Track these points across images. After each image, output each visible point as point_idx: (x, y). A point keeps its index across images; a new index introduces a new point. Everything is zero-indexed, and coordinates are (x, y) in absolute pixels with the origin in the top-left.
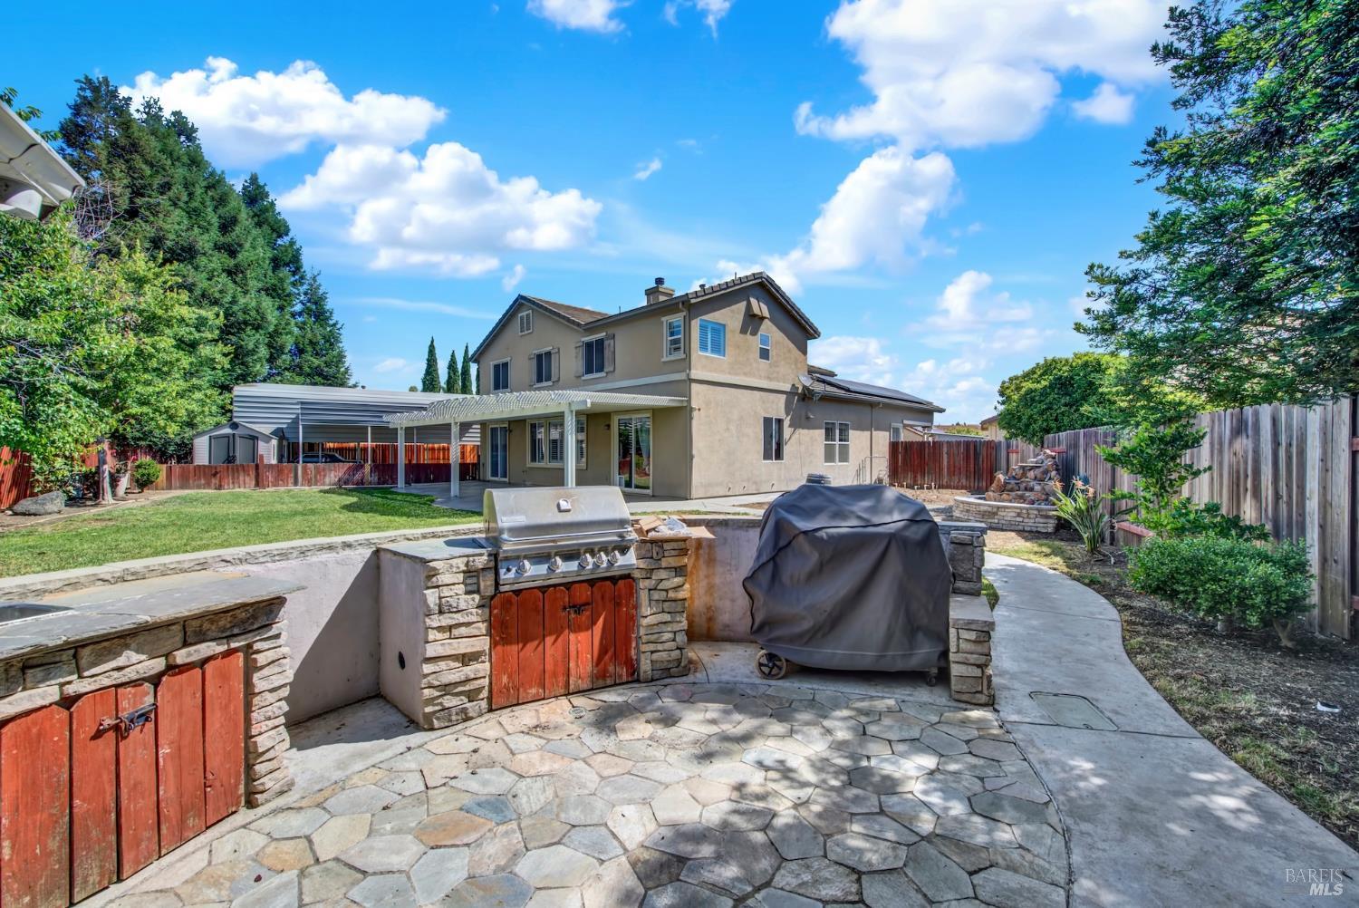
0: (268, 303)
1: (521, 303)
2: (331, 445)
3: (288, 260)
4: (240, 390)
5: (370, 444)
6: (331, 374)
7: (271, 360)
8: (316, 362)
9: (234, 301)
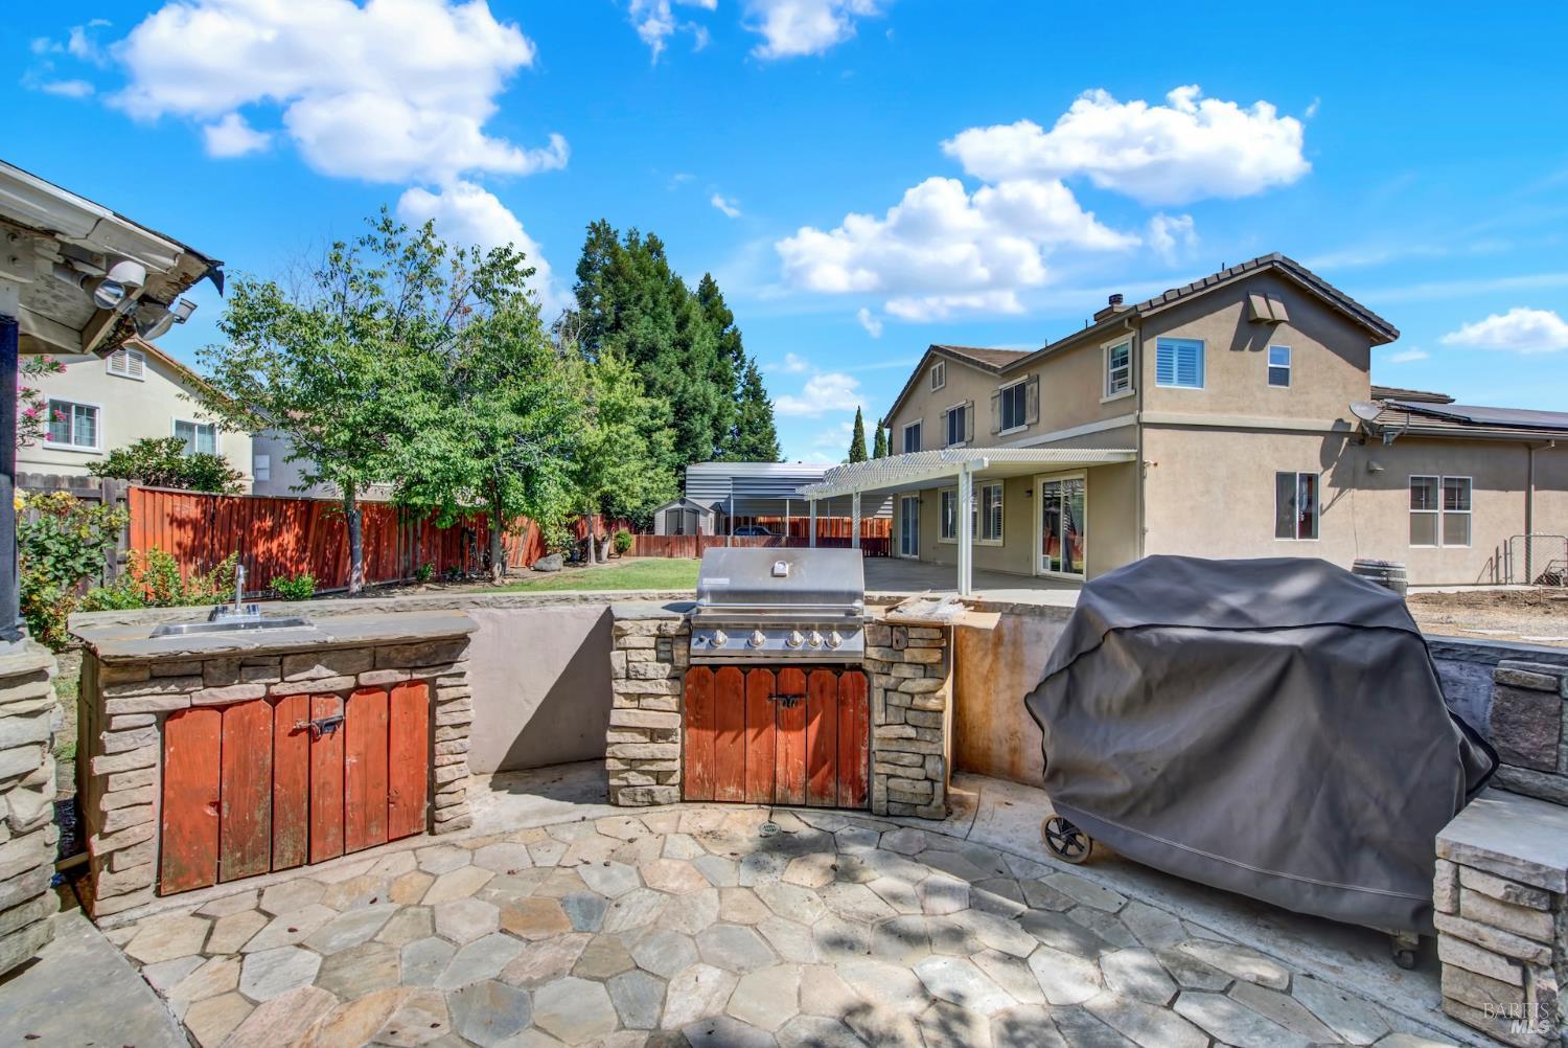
0: (712, 388)
1: (934, 354)
2: (761, 519)
3: (730, 347)
4: (692, 469)
5: (787, 519)
6: (764, 451)
7: (716, 440)
8: (752, 440)
9: (685, 391)
